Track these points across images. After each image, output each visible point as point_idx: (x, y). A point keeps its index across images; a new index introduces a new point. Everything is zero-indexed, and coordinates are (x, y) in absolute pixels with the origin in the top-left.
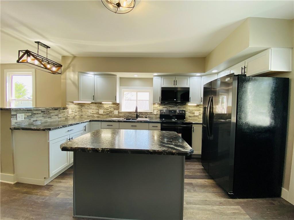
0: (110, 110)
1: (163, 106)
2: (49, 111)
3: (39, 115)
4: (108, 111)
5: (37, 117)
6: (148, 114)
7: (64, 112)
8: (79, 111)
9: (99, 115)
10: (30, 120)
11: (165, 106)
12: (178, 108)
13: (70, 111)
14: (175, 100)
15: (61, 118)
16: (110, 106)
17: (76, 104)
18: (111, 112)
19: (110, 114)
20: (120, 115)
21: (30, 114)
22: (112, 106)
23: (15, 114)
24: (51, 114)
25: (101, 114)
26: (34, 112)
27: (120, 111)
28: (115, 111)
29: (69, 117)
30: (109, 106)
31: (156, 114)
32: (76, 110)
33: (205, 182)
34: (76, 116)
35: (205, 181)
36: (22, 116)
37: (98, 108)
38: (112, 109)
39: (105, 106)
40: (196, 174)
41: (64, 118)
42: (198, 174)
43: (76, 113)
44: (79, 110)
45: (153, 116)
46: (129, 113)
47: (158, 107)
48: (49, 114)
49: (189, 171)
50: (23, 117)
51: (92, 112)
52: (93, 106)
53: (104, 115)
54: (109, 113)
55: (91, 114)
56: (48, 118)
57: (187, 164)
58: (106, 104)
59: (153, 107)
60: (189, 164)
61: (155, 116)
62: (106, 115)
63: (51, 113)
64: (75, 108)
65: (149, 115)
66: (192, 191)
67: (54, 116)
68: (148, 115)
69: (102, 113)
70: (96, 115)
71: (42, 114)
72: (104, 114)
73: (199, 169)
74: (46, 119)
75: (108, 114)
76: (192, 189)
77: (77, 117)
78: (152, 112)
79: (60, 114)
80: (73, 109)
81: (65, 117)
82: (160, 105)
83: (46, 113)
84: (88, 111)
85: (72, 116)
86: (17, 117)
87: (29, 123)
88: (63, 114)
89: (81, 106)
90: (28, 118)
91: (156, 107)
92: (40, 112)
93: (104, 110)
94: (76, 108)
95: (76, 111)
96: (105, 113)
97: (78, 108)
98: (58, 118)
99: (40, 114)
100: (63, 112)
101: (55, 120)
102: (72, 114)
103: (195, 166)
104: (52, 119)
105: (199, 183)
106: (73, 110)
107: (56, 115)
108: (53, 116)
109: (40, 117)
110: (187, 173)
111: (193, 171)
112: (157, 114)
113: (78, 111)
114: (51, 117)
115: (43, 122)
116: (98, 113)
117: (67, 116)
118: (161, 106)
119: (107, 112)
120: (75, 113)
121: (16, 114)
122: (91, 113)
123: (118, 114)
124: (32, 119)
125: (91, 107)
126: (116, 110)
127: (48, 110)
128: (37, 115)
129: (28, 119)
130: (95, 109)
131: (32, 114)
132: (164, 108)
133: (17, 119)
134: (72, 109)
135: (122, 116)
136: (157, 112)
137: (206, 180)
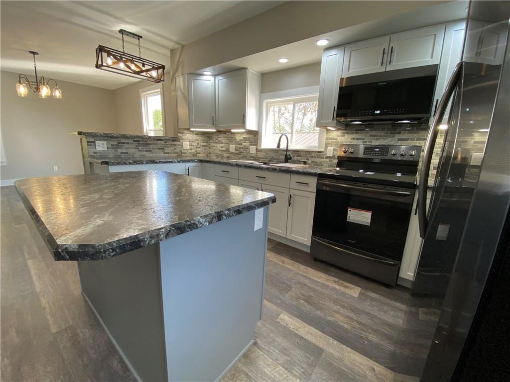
0: (245, 146)
1: (352, 133)
2: (146, 142)
3: (130, 146)
4: (241, 146)
5: (127, 148)
6: (313, 154)
7: (175, 145)
8: (205, 146)
9: (230, 153)
10: (117, 151)
11: (357, 133)
12: (399, 140)
13: (186, 145)
14: (378, 112)
15: (168, 153)
16: (244, 136)
17: (198, 134)
18: (246, 149)
19: (245, 154)
20: (259, 156)
21: (116, 143)
22: (246, 138)
23: (92, 141)
24: (151, 146)
25: (232, 153)
26: (122, 141)
27: (258, 148)
28: (251, 146)
29: (185, 153)
30: (243, 138)
31: (331, 156)
32: (198, 144)
33: (369, 373)
34: (200, 153)
35: (374, 370)
36: (103, 144)
37: (228, 142)
38: (247, 144)
39: (238, 138)
40: (364, 334)
41: (176, 155)
42: (373, 338)
43: (199, 149)
44: (205, 144)
45: (324, 160)
46: (274, 152)
47: (338, 138)
48: (147, 146)
49: (351, 315)
50: (106, 147)
51: (221, 149)
52: (223, 137)
53: (236, 154)
54: (242, 150)
55: (220, 153)
56: (146, 151)
57: (366, 296)
58: (238, 133)
59: (327, 139)
60: (372, 299)
61: (328, 160)
62: (238, 154)
63: (151, 144)
64: (196, 140)
65: (315, 157)
66: (297, 371)
67: (157, 149)
68: (312, 157)
69: (234, 151)
70: (225, 155)
71: (135, 145)
72: (236, 152)
73: (389, 325)
74: (141, 153)
75: (241, 152)
76: (304, 366)
77: (200, 155)
78: (322, 150)
79: (168, 147)
80: (193, 142)
81: (177, 153)
82: (346, 133)
83: (142, 144)
84: (216, 147)
85: (190, 153)
86: (95, 145)
87: (115, 155)
88: (173, 149)
89: (209, 137)
90: (113, 148)
91: (334, 139)
92: (131, 141)
93: (237, 144)
94: (198, 140)
95: (199, 146)
96: (238, 150)
97: (203, 140)
98: (165, 153)
99: (131, 144)
100: (171, 145)
101: (157, 155)
102: (191, 149)
103: (385, 312)
104: (153, 153)
105: (347, 362)
106: (193, 144)
107: (159, 149)
108: (154, 149)
109: (132, 148)
110: (342, 319)
111: (365, 320)
112: (333, 157)
113: (203, 146)
114: (151, 151)
115: (137, 156)
116: (227, 150)
117: (181, 151)
118: (346, 136)
119: (240, 148)
120: (197, 148)
121: (94, 141)
122: (220, 151)
123: (255, 153)
124: (120, 151)
125: (220, 139)
126: (254, 145)
127: (146, 140)
128: (126, 146)
129: (113, 150)
130: (224, 143)
131: (118, 143)
132: (354, 139)
133: (96, 148)
134: (189, 141)
135: (263, 158)
136: (334, 150)
137: (379, 368)
